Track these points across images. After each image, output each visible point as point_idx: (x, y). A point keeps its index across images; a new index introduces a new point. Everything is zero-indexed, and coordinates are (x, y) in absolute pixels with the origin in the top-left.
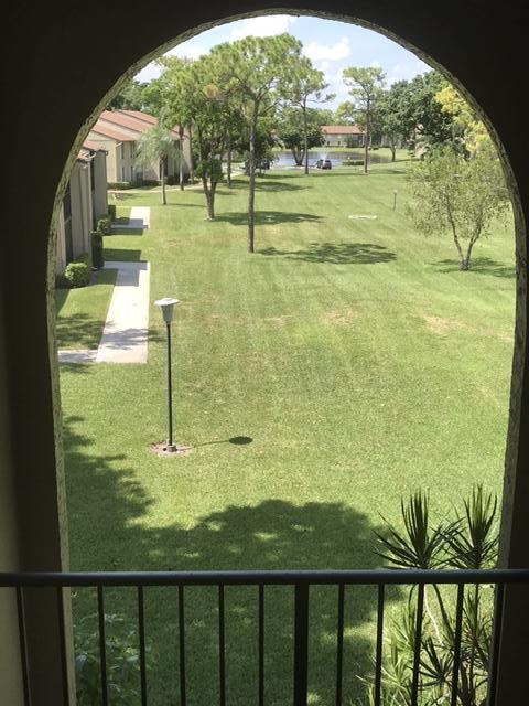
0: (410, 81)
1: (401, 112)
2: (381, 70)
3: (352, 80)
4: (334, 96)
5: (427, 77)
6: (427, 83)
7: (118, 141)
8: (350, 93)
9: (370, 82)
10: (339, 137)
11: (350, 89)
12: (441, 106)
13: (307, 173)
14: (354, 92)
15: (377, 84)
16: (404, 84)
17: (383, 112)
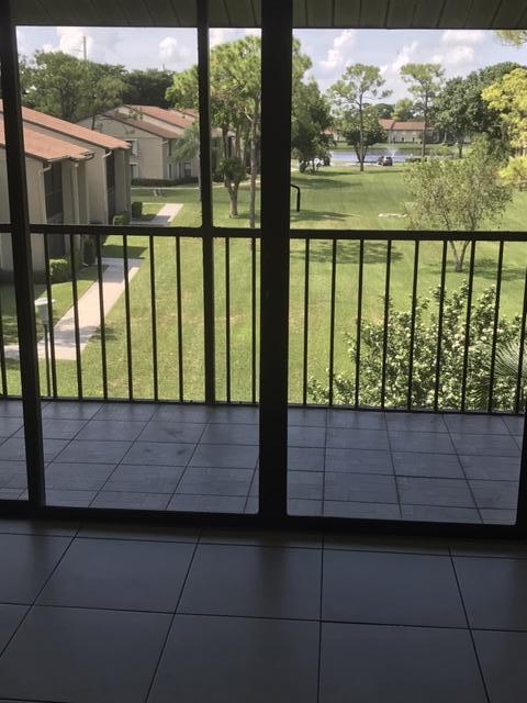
0: (465, 78)
1: (454, 109)
2: (439, 66)
3: (410, 76)
4: (391, 92)
5: (482, 73)
6: (482, 79)
7: (164, 139)
8: (409, 90)
9: (429, 79)
10: (414, 133)
11: (409, 85)
12: (487, 103)
13: (362, 170)
14: (413, 89)
15: (436, 80)
16: (458, 81)
17: (437, 109)
